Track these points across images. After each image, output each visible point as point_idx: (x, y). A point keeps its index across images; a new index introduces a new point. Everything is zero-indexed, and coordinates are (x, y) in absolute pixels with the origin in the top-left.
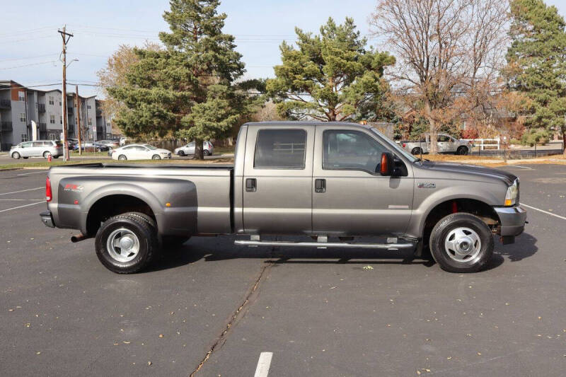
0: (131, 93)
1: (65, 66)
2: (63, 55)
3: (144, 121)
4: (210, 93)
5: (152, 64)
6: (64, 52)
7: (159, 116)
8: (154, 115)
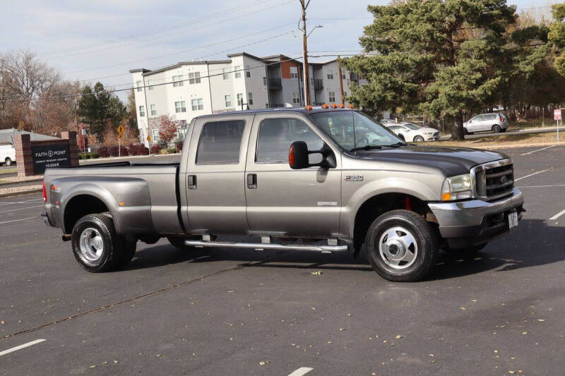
0: (359, 63)
1: (305, 35)
2: (302, 22)
3: (376, 96)
4: (462, 52)
5: (387, 24)
6: (304, 19)
7: (393, 88)
8: (386, 88)
